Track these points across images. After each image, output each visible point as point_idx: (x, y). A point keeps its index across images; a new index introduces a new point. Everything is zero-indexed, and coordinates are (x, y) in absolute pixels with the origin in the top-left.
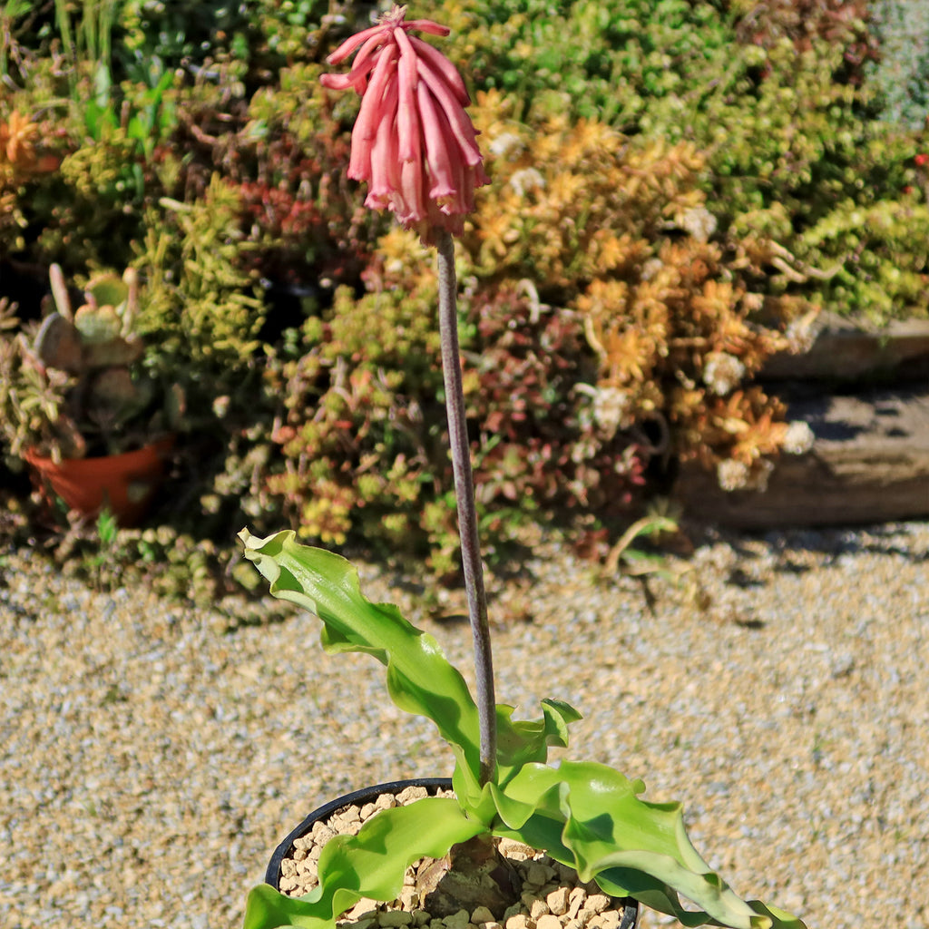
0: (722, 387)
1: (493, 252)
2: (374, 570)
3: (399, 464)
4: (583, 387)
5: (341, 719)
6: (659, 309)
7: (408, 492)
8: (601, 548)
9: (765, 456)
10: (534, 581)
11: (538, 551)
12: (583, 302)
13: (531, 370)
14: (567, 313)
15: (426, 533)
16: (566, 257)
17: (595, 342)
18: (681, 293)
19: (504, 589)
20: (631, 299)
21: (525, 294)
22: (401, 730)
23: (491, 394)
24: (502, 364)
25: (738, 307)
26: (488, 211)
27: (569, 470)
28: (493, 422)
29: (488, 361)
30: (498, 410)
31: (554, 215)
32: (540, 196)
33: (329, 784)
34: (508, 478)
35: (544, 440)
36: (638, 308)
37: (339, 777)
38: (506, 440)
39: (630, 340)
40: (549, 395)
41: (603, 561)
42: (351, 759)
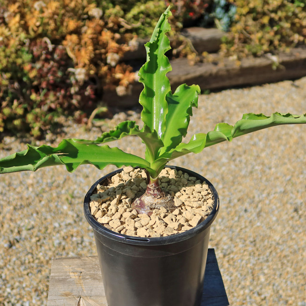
0: (113, 64)
1: (33, 30)
2: (13, 139)
3: (15, 103)
4: (71, 70)
5: (14, 186)
6: (89, 42)
7: (20, 111)
8: (85, 120)
9: (130, 83)
10: (66, 134)
11: (65, 124)
12: (64, 42)
13: (52, 66)
14: (60, 47)
15: (28, 124)
16: (57, 29)
17: (71, 55)
18: (95, 36)
19: (57, 138)
20: (80, 39)
21: (46, 43)
22: (35, 186)
23: (41, 76)
24: (43, 66)
25: (113, 38)
26: (28, 17)
27: (71, 97)
28: (44, 85)
29: (38, 65)
30: (45, 80)
31: (50, 15)
32: (45, 10)
33: (16, 207)
34: (52, 102)
35: (61, 88)
36: (83, 42)
37: (19, 204)
38: (49, 90)
39: (83, 52)
40: (59, 74)
41: (86, 123)
42: (21, 198)
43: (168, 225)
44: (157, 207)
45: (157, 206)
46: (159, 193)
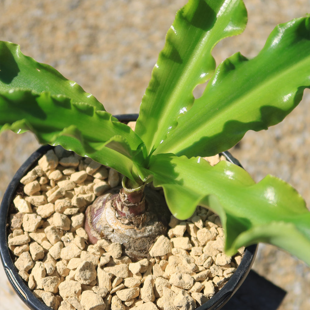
43: (97, 285)
44: (112, 238)
45: (112, 235)
46: (131, 215)
